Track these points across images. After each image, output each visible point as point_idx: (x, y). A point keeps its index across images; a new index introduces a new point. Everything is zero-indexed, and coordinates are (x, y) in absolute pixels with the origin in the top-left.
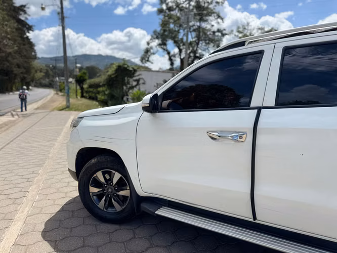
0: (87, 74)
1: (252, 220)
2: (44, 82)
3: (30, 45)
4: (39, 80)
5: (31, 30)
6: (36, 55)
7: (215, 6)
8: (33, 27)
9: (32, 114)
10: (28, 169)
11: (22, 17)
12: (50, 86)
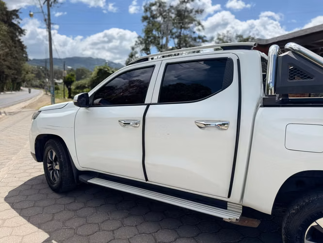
0: (75, 76)
1: (145, 182)
2: (34, 83)
3: (22, 47)
4: (30, 81)
5: (22, 33)
6: (27, 57)
7: (195, 14)
8: (25, 31)
9: (18, 112)
10: (3, 156)
11: (15, 21)
12: (41, 87)
